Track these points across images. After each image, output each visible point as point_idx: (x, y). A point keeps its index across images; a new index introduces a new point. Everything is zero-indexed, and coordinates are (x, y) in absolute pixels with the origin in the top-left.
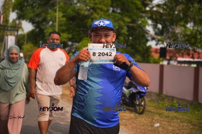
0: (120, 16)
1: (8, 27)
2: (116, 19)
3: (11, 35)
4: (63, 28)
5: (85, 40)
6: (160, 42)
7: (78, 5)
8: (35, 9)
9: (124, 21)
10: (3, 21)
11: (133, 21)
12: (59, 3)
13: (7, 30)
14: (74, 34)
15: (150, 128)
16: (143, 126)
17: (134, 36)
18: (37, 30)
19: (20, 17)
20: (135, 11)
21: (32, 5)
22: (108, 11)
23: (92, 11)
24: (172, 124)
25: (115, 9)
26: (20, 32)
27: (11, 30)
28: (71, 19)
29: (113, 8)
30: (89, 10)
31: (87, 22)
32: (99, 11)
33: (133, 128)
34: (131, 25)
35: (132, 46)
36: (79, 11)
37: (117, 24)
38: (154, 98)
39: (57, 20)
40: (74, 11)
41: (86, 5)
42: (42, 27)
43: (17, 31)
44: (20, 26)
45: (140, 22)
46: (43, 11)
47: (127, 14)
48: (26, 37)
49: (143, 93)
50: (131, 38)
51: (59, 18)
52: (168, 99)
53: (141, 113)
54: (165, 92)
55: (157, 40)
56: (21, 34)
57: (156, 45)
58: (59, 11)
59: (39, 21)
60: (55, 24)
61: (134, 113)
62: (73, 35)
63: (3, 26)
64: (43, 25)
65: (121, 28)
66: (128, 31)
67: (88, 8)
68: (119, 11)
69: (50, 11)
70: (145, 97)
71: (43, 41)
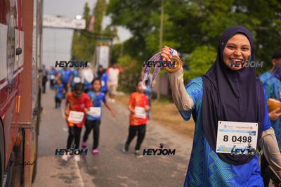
0: (246, 17)
1: (100, 35)
2: (241, 21)
3: (104, 45)
4: (170, 34)
5: (198, 49)
7: (190, 4)
8: (135, 12)
9: (252, 24)
11: (265, 23)
12: (165, 3)
13: (100, 39)
14: (183, 42)
17: (266, 44)
18: (137, 38)
19: (116, 22)
20: (268, 9)
21: (130, 6)
22: (230, 10)
23: (208, 11)
25: (240, 8)
26: (115, 42)
27: (104, 39)
28: (180, 22)
29: (238, 6)
30: (204, 11)
31: (201, 26)
32: (217, 11)
34: (261, 28)
35: (263, 58)
36: (191, 12)
39: (162, 24)
40: (183, 12)
41: (201, 4)
42: (143, 34)
43: (112, 40)
44: (114, 33)
45: (274, 24)
46: (144, 14)
47: (256, 13)
48: (122, 48)
50: (261, 46)
51: (164, 22)
56: (116, 45)
58: (165, 13)
59: (138, 27)
60: (158, 30)
62: (182, 44)
64: (143, 32)
66: (256, 37)
67: (203, 7)
68: (245, 10)
69: (153, 13)
71: (143, 52)
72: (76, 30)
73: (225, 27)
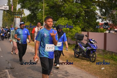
0: (80, 5)
2: (78, 7)
3: (18, 17)
4: (48, 12)
5: (60, 19)
6: (104, 20)
9: (83, 8)
10: (13, 9)
11: (88, 8)
13: (16, 14)
15: (99, 70)
16: (95, 69)
18: (33, 14)
19: (23, 7)
22: (73, 2)
23: (63, 2)
24: (112, 68)
25: (77, 1)
26: (23, 16)
27: (18, 15)
31: (61, 9)
33: (89, 70)
34: (87, 10)
35: (88, 23)
36: (57, 2)
37: (78, 10)
38: (101, 53)
40: (53, 3)
43: (21, 15)
44: (23, 12)
45: (92, 8)
47: (84, 3)
48: (26, 18)
49: (94, 49)
50: (87, 18)
51: (45, 7)
52: (109, 53)
53: (94, 62)
54: (107, 49)
55: (102, 18)
57: (102, 21)
58: (44, 3)
59: (33, 9)
60: (42, 10)
61: (89, 62)
62: (53, 17)
63: (13, 12)
64: (36, 11)
65: (81, 12)
66: (85, 14)
68: (79, 2)
69: (39, 3)
70: (96, 52)
71: (36, 20)
72: (4, 10)
73: (71, 9)
